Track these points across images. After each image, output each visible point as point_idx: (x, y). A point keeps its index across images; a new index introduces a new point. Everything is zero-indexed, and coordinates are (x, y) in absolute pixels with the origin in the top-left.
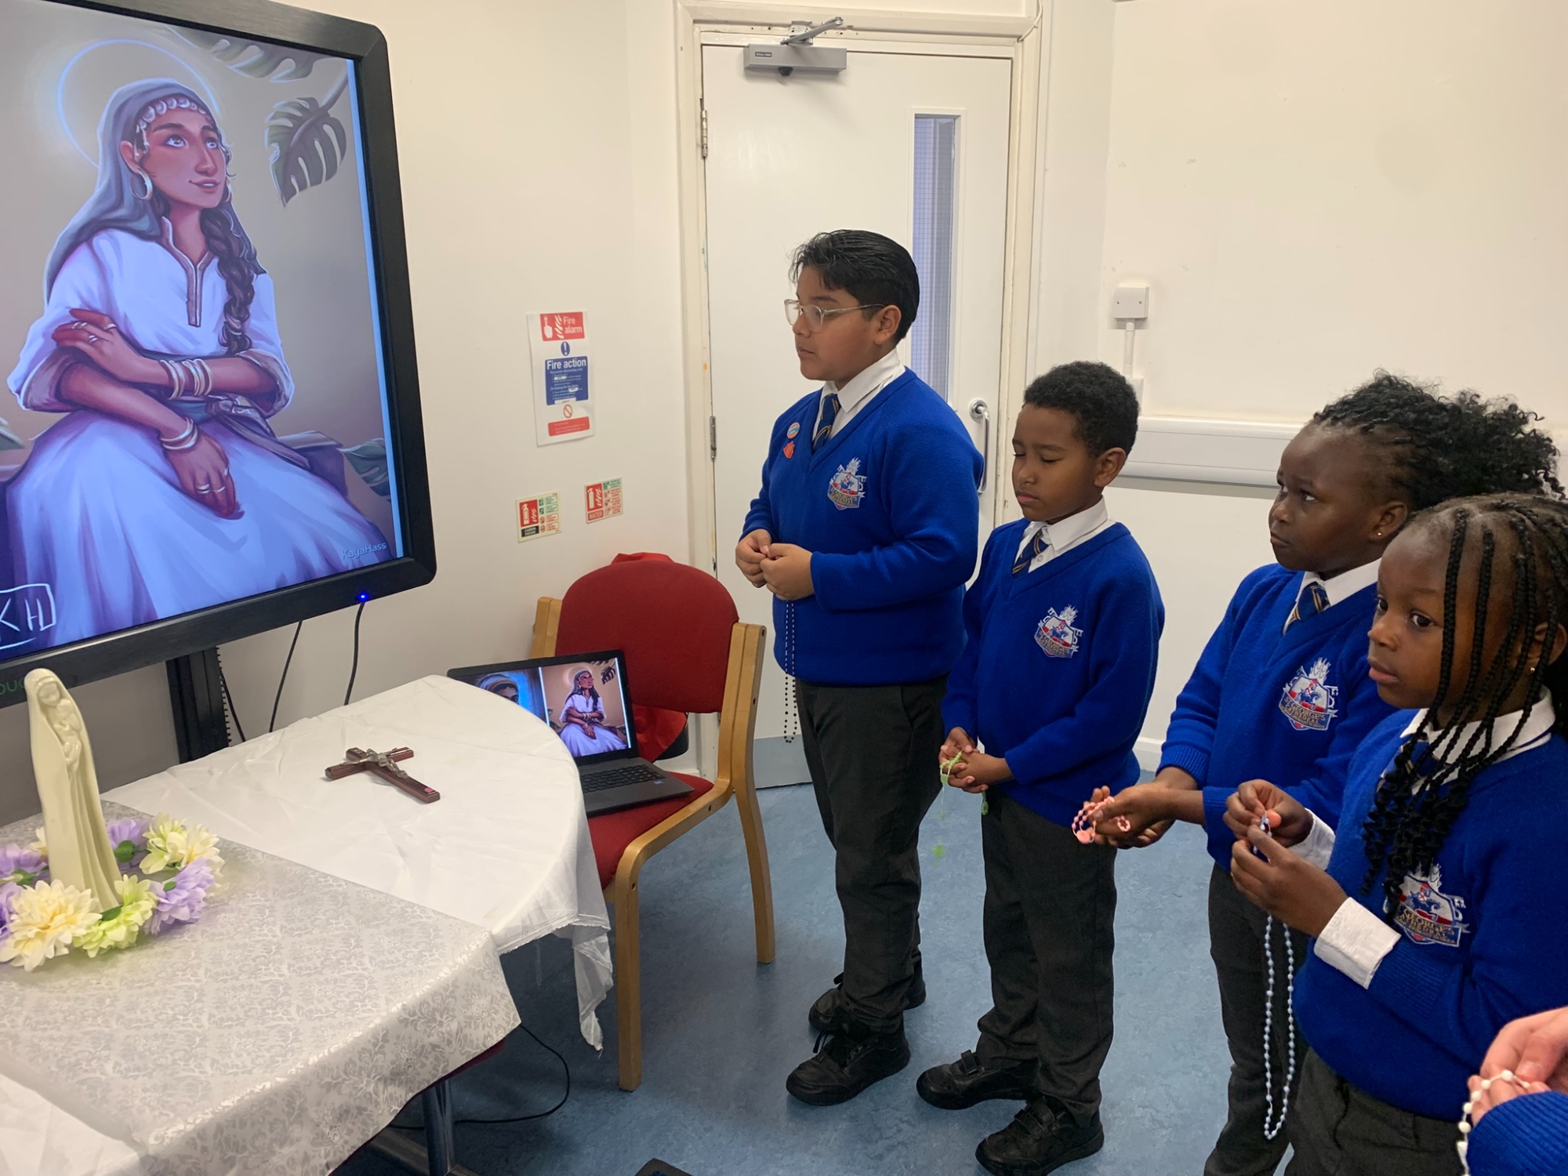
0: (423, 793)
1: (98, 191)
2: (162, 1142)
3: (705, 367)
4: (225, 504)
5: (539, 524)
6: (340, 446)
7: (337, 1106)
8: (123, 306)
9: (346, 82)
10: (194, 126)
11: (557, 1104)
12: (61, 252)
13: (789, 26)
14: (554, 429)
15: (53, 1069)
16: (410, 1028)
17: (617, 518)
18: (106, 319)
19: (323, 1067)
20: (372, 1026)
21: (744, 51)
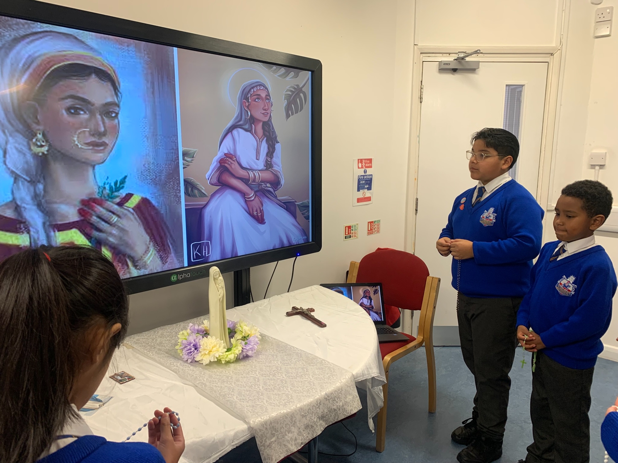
0: (321, 325)
1: (235, 116)
2: (255, 423)
3: (415, 179)
4: (261, 219)
5: (351, 235)
6: (296, 202)
7: (305, 423)
8: (239, 153)
9: (308, 79)
10: (263, 95)
11: (352, 453)
12: (223, 136)
13: (457, 53)
14: (359, 200)
15: (218, 395)
16: (328, 401)
17: (378, 234)
18: (234, 157)
19: (301, 409)
20: (316, 398)
21: (439, 63)
